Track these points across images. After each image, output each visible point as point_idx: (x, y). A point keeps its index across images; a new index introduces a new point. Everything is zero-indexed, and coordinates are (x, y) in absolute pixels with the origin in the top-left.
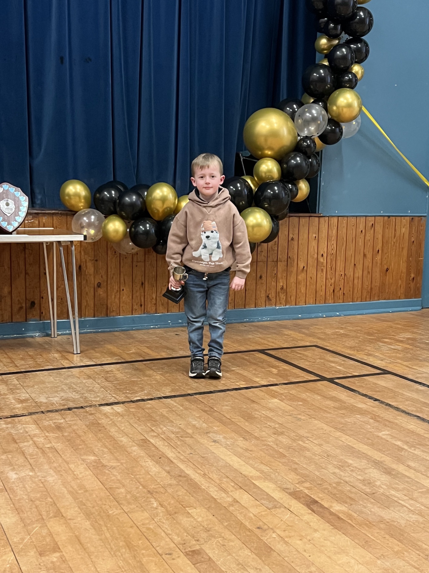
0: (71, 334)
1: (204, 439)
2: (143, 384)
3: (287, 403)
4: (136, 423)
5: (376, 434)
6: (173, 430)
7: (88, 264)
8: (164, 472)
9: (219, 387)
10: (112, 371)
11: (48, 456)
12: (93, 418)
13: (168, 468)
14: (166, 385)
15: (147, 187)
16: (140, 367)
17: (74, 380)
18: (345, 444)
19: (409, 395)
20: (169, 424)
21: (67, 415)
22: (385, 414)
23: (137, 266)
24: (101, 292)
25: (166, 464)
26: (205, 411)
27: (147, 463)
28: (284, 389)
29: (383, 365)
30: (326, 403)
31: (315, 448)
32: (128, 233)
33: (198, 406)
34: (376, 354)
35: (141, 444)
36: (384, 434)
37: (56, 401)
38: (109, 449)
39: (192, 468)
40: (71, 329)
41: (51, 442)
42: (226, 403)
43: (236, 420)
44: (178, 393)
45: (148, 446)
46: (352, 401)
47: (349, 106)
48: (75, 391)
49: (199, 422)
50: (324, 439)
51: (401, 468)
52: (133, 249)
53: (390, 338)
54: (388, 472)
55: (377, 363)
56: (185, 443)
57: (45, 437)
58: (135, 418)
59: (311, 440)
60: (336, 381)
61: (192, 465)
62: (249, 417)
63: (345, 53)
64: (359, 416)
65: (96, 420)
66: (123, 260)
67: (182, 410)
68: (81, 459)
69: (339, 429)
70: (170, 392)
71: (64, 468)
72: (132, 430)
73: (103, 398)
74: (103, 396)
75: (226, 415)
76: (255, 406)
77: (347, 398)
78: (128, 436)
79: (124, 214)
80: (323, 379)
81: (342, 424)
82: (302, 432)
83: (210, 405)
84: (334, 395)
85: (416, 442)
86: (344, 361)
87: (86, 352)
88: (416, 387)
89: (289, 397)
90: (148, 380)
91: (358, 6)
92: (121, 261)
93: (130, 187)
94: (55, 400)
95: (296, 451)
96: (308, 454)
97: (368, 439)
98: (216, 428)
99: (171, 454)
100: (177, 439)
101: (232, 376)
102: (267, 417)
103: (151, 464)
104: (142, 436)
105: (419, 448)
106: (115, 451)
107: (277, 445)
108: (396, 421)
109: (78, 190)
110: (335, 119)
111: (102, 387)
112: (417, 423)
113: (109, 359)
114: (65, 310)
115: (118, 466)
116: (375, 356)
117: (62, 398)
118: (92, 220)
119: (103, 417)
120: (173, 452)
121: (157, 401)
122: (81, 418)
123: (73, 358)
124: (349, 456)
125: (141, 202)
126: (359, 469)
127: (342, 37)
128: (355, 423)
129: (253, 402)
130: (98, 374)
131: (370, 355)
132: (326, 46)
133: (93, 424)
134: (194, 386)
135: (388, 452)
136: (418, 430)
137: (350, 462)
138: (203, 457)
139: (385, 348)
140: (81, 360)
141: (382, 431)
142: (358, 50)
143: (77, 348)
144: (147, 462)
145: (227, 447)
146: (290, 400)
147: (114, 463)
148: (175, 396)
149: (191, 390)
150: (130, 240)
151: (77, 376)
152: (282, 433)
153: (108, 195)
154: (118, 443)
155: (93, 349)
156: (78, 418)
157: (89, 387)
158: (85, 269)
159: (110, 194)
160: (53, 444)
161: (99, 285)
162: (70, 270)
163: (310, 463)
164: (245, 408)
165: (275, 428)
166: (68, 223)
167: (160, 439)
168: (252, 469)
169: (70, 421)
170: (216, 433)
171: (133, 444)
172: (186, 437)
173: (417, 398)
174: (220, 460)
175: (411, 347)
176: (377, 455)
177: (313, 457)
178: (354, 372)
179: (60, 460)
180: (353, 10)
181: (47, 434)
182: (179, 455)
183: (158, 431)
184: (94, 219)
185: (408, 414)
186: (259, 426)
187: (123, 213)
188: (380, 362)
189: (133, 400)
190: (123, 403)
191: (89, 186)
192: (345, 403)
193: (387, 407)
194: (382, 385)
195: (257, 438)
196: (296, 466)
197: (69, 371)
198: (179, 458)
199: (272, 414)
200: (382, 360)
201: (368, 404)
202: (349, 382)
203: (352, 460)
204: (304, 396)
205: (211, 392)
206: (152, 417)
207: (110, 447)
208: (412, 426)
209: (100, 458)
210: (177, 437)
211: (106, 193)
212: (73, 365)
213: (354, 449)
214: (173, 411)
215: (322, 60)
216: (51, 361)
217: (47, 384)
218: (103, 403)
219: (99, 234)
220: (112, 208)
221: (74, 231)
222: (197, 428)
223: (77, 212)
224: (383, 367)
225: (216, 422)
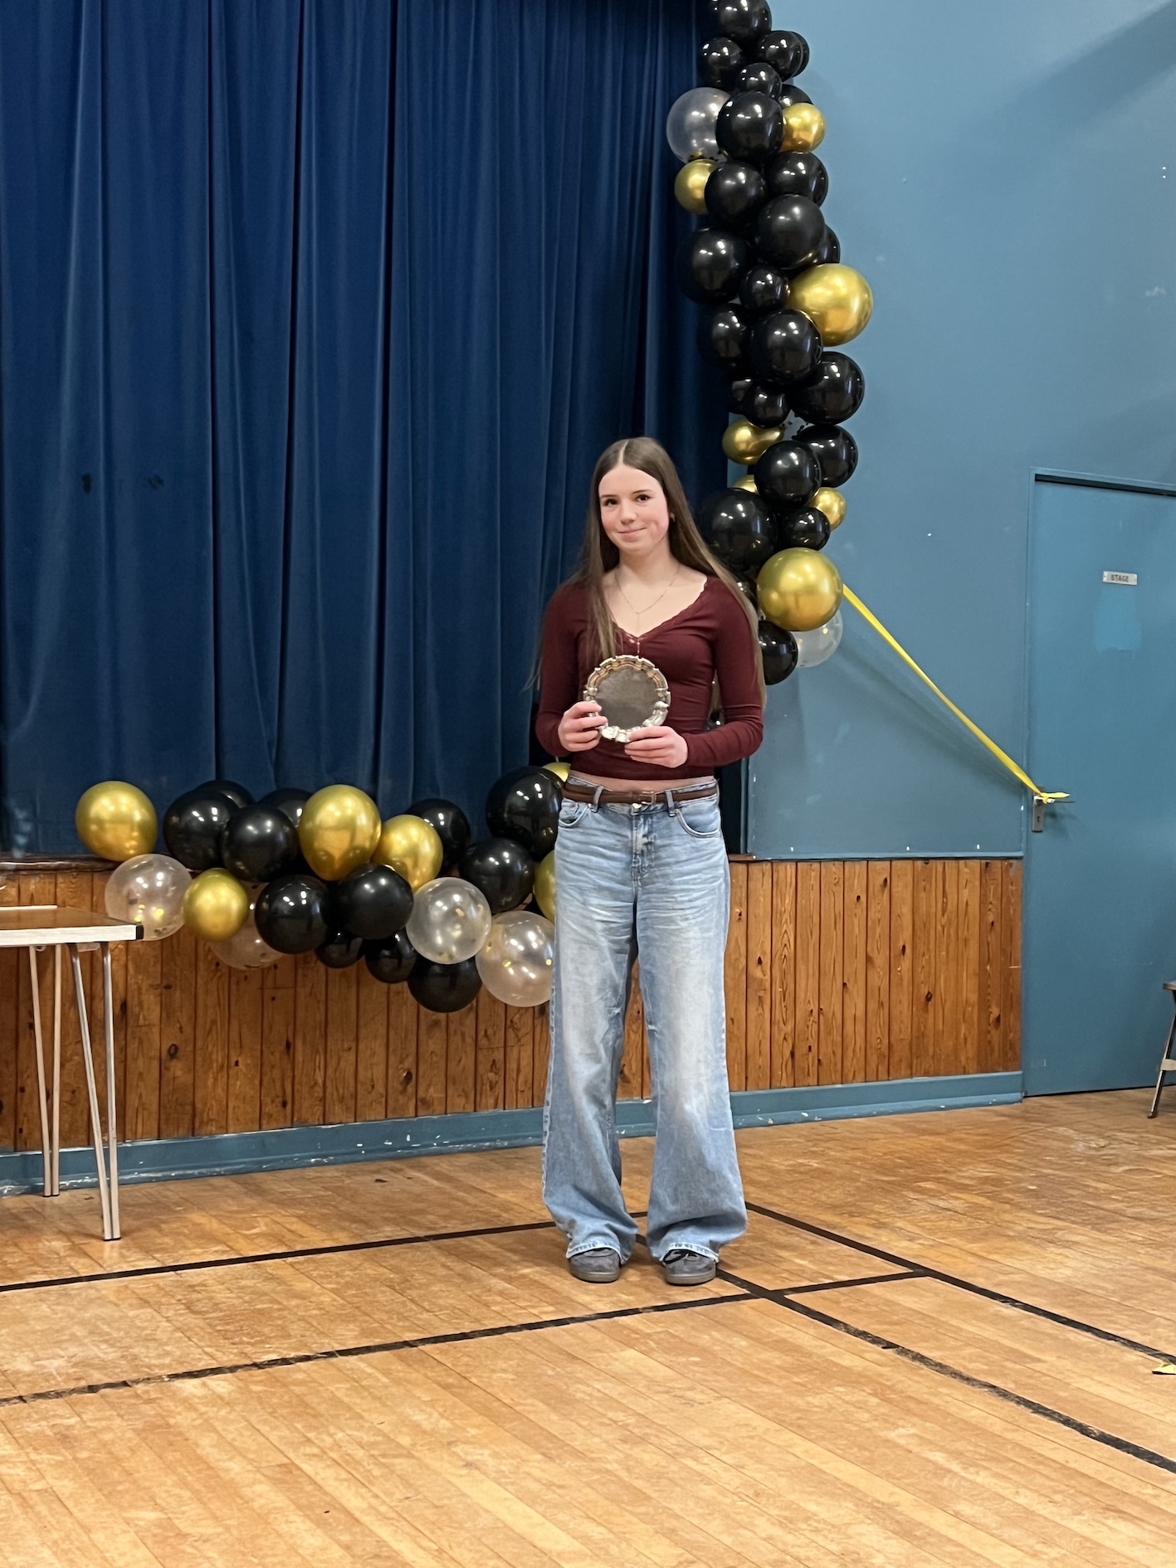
0: (96, 1186)
1: (442, 1459)
2: (285, 1317)
3: (661, 1360)
4: (265, 1422)
5: (882, 1434)
6: (362, 1438)
7: (144, 997)
8: (335, 1547)
9: (486, 1322)
10: (204, 1285)
11: (38, 1515)
12: (153, 1413)
13: (345, 1538)
14: (347, 1319)
15: (304, 796)
16: (281, 1273)
17: (107, 1311)
18: (803, 1463)
19: (973, 1329)
20: (353, 1423)
21: (87, 1404)
22: (910, 1382)
23: (273, 999)
24: (178, 1069)
25: (341, 1527)
26: (446, 1387)
27: (291, 1525)
28: (656, 1322)
29: (911, 1253)
30: (762, 1356)
31: (726, 1476)
32: (252, 917)
33: (429, 1374)
34: (900, 1224)
35: (279, 1476)
36: (903, 1434)
37: (57, 1369)
38: (196, 1492)
39: (408, 1534)
40: (97, 1170)
41: (43, 1477)
42: (501, 1364)
43: (527, 1408)
44: (377, 1341)
45: (297, 1482)
46: (830, 1349)
47: (811, 590)
48: (106, 1341)
49: (430, 1415)
50: (751, 1450)
51: (939, 1521)
52: (263, 955)
53: (938, 1180)
54: (906, 1531)
55: (898, 1248)
56: (393, 1472)
57: (30, 1465)
58: (263, 1408)
59: (716, 1454)
60: (791, 1297)
61: (408, 1529)
62: (560, 1401)
63: (797, 463)
64: (841, 1389)
65: (163, 1418)
66: (238, 983)
67: (386, 1387)
68: (124, 1518)
69: (791, 1424)
70: (356, 1337)
71: (77, 1543)
72: (254, 1440)
73: (181, 1357)
74: (178, 1353)
75: (501, 1395)
76: (579, 1371)
77: (815, 1343)
78: (244, 1457)
79: (242, 868)
80: (756, 1292)
81: (798, 1410)
82: (697, 1435)
83: (458, 1370)
84: (783, 1335)
85: (981, 1454)
86: (813, 1243)
87: (135, 1235)
88: (992, 1310)
89: (666, 1345)
90: (297, 1306)
91: (826, 349)
92: (234, 987)
93: (258, 794)
94: (53, 1365)
95: (676, 1485)
96: (708, 1491)
97: (862, 1448)
98: (473, 1431)
99: (353, 1500)
100: (371, 1461)
101: (519, 1292)
102: (607, 1399)
103: (302, 1527)
104: (281, 1455)
105: (986, 1468)
106: (210, 1495)
107: (628, 1470)
108: (936, 1401)
109: (124, 809)
110: (777, 623)
111: (178, 1329)
112: (990, 1404)
113: (198, 1251)
114: (82, 1123)
115: (219, 1534)
116: (894, 1230)
117: (73, 1360)
118: (159, 884)
119: (179, 1409)
120: (362, 1497)
121: (321, 1362)
122: (122, 1413)
123: (102, 1251)
124: (811, 1493)
125: (286, 836)
126: (833, 1526)
127: (790, 423)
128: (831, 1409)
129: (574, 1358)
130: (167, 1294)
131: (880, 1225)
132: (750, 447)
133: (153, 1428)
134: (419, 1319)
135: (906, 1481)
136: (990, 1421)
137: (812, 1507)
138: (436, 1507)
139: (922, 1206)
140: (122, 1256)
141: (898, 1426)
142: (831, 454)
143: (112, 1224)
144: (291, 1522)
145: (499, 1479)
146: (667, 1351)
147: (208, 1529)
148: (368, 1349)
149: (410, 1331)
150: (255, 930)
151: (113, 1299)
152: (643, 1440)
153: (201, 819)
154: (218, 1476)
155: (156, 1226)
156: (115, 1413)
157: (143, 1329)
158: (137, 1010)
159: (208, 815)
160: (51, 1481)
161: (173, 1052)
162: (99, 1013)
163: (709, 1514)
164: (550, 1376)
165: (625, 1426)
166: (96, 891)
167: (329, 1463)
168: (563, 1534)
169: (91, 1420)
170: (474, 1443)
171: (259, 1476)
172: (395, 1456)
173: (995, 1338)
174: (481, 1511)
175: (988, 1203)
176: (881, 1490)
177: (720, 1498)
178: (836, 1272)
179: (69, 1523)
180: (813, 360)
181: (33, 1456)
182: (374, 1501)
183: (323, 1441)
184: (165, 881)
185: (968, 1380)
186: (585, 1423)
187: (239, 863)
188: (905, 1244)
189: (258, 1361)
190: (233, 1369)
191: (152, 795)
192: (809, 1355)
193: (917, 1363)
194: (907, 1305)
195: (578, 1454)
196: (674, 1523)
197: (91, 1288)
198: (375, 1509)
199: (621, 1389)
200: (911, 1240)
201: (867, 1356)
202: (824, 1298)
203: (818, 1504)
204: (705, 1339)
205: (464, 1336)
206: (307, 1405)
207: (198, 1486)
208: (975, 1412)
209: (170, 1515)
210: (372, 1456)
211: (195, 814)
212: (100, 1271)
213: (824, 1476)
214: (362, 1386)
215: (741, 478)
216: (42, 1262)
217: (32, 1322)
218: (181, 1370)
219: (175, 918)
220: (211, 852)
221: (111, 915)
222: (425, 1432)
223: (120, 863)
224: (915, 1257)
225: (475, 1414)
